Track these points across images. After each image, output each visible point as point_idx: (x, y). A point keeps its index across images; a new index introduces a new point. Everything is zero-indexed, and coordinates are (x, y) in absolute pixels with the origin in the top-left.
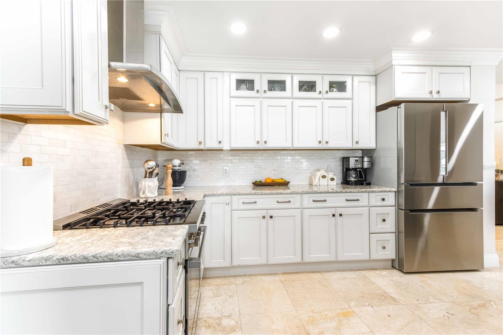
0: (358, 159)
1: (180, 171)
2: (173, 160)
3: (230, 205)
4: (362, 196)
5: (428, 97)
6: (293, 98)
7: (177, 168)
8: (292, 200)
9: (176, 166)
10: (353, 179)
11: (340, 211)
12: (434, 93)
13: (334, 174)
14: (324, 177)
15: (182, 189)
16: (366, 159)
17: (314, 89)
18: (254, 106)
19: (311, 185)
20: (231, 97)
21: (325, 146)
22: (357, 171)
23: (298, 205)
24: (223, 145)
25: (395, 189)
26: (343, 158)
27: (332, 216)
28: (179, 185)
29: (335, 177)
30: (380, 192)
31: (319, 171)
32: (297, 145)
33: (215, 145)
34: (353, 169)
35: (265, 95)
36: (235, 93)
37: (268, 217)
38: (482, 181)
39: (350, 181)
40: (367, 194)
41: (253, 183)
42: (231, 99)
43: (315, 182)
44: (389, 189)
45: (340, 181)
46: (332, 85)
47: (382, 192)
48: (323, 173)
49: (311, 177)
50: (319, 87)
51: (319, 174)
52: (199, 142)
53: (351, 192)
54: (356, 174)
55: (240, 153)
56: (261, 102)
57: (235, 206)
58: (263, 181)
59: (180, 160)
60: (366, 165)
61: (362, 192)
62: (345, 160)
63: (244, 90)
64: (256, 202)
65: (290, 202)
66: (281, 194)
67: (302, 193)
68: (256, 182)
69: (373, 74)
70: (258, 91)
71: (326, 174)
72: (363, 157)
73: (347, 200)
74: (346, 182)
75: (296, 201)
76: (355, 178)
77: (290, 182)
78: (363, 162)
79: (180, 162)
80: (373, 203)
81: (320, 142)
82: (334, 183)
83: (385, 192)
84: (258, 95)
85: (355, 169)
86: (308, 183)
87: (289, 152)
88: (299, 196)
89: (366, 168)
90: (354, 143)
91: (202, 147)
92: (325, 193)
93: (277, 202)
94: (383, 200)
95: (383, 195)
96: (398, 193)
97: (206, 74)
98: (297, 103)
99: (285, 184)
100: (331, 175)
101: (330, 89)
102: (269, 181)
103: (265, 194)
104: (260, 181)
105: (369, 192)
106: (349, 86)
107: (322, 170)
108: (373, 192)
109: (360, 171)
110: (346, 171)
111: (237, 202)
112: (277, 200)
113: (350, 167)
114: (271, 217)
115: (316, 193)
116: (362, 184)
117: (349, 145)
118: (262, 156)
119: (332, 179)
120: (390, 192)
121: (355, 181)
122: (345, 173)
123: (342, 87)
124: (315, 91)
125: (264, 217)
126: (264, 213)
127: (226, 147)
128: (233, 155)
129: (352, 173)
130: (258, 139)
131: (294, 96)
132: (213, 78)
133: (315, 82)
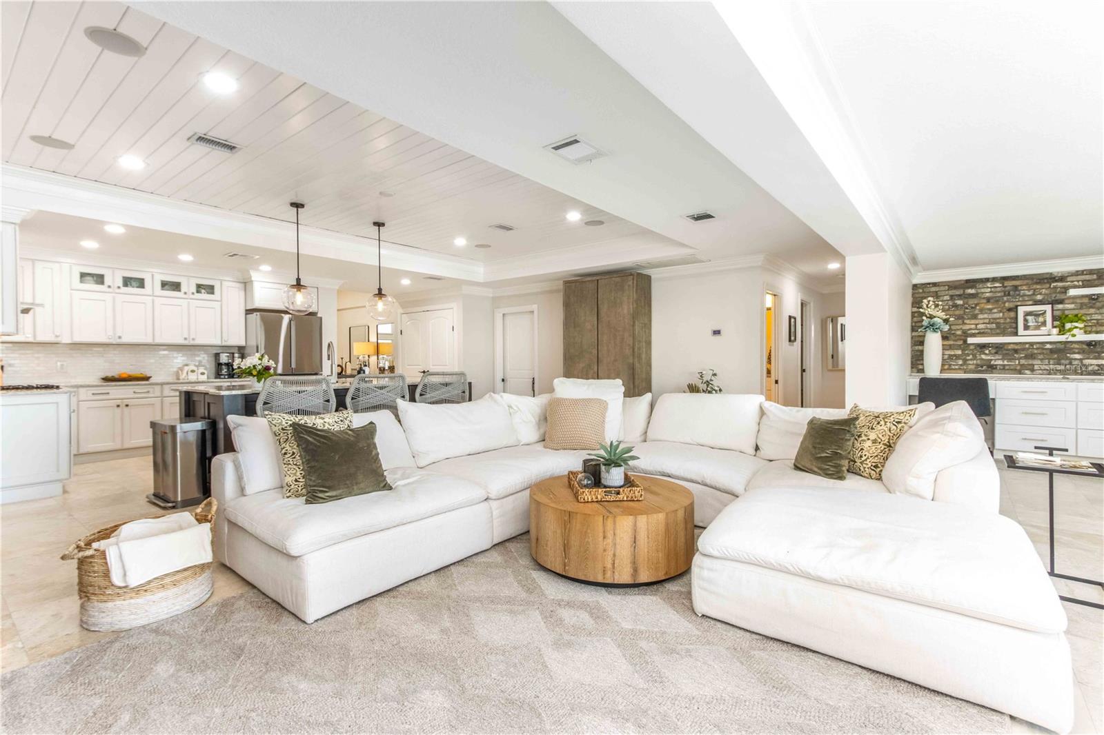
0: (228, 355)
6: (154, 296)
8: (151, 390)
13: (205, 369)
14: (193, 371)
16: (236, 354)
17: (178, 289)
18: (105, 300)
20: (72, 290)
21: (192, 343)
22: (228, 365)
23: (158, 394)
24: (62, 339)
26: (215, 354)
29: (206, 372)
31: (187, 366)
32: (159, 340)
33: (52, 339)
34: (224, 364)
35: (118, 291)
36: (78, 285)
37: (123, 406)
39: (222, 374)
41: (102, 378)
43: (181, 376)
45: (213, 376)
46: (199, 288)
48: (191, 368)
49: (178, 372)
50: (184, 288)
51: (188, 369)
54: (228, 369)
56: (114, 298)
57: (82, 397)
58: (116, 376)
62: (217, 355)
63: (89, 283)
65: (149, 391)
66: (142, 385)
67: (164, 384)
68: (106, 376)
69: (242, 281)
70: (108, 286)
71: (195, 369)
72: (233, 353)
75: (156, 390)
76: (226, 372)
77: (151, 377)
82: (205, 376)
84: (110, 290)
85: (226, 364)
88: (159, 387)
90: (224, 340)
93: (134, 392)
97: (37, 263)
98: (157, 300)
99: (147, 379)
100: (202, 370)
101: (197, 290)
102: (125, 376)
103: (120, 385)
104: (113, 377)
106: (217, 290)
107: (191, 365)
110: (218, 365)
111: (84, 394)
112: (134, 390)
113: (221, 362)
114: (127, 406)
117: (218, 342)
118: (114, 351)
119: (203, 374)
121: (227, 375)
122: (217, 368)
123: (210, 289)
124: (180, 291)
125: (118, 406)
126: (119, 402)
127: (66, 339)
128: (71, 349)
129: (224, 367)
130: (111, 333)
131: (156, 294)
132: (46, 268)
133: (180, 283)
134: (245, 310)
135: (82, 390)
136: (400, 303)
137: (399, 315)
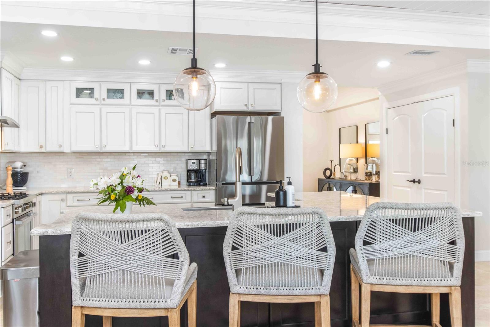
0: (195, 161)
1: (22, 172)
2: (15, 162)
3: (66, 201)
4: (185, 193)
5: (244, 109)
6: (131, 105)
7: (19, 170)
9: (18, 168)
12: (249, 105)
14: (166, 178)
15: (24, 189)
16: (203, 161)
18: (94, 112)
20: (71, 104)
22: (195, 172)
24: (64, 148)
28: (21, 185)
29: (177, 178)
30: (201, 190)
32: (135, 149)
33: (56, 149)
34: (193, 170)
35: (104, 102)
36: (75, 100)
40: (190, 192)
42: (71, 106)
44: (212, 188)
48: (165, 174)
51: (161, 175)
52: (40, 146)
55: (85, 155)
57: (70, 203)
59: (22, 162)
60: (203, 167)
63: (83, 98)
70: (97, 99)
71: (168, 175)
72: (200, 160)
76: (194, 179)
78: (201, 164)
79: (22, 164)
80: (195, 199)
81: (157, 146)
83: (205, 190)
84: (98, 102)
90: (190, 147)
91: (43, 150)
94: (204, 197)
95: (205, 193)
97: (47, 83)
98: (135, 110)
100: (173, 177)
105: (192, 190)
107: (165, 171)
109: (198, 173)
110: (189, 172)
111: (72, 199)
113: (191, 169)
117: (185, 149)
118: (107, 158)
119: (174, 180)
120: (210, 190)
121: (194, 182)
122: (188, 175)
124: (153, 99)
127: (66, 150)
128: (77, 158)
129: (193, 174)
130: (98, 143)
131: (133, 103)
132: (53, 87)
133: (153, 90)
134: (211, 114)
135: (70, 196)
136: (385, 96)
137: (384, 110)
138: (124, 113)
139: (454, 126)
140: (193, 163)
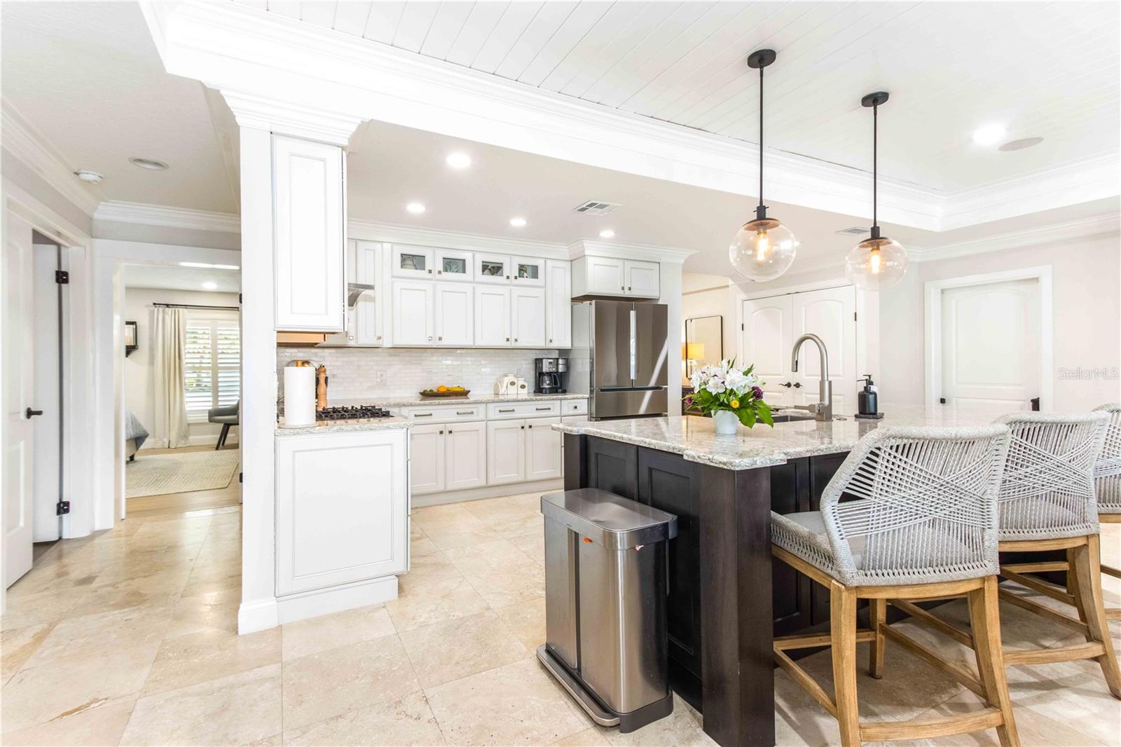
0: (552, 361)
4: (553, 404)
5: (619, 293)
6: (475, 283)
8: (474, 410)
10: (547, 387)
11: (530, 422)
12: (626, 289)
13: (525, 381)
14: (513, 384)
16: (561, 361)
17: (500, 272)
18: (425, 290)
19: (497, 394)
20: (393, 277)
21: (514, 345)
22: (551, 375)
23: (482, 416)
24: (383, 341)
25: (588, 396)
26: (536, 359)
27: (520, 428)
29: (526, 384)
31: (506, 376)
32: (480, 343)
33: (373, 342)
34: (547, 373)
35: (439, 277)
36: (399, 271)
37: (446, 432)
38: (667, 385)
39: (544, 388)
40: (559, 402)
41: (421, 393)
42: (394, 279)
43: (502, 391)
44: (581, 396)
45: (532, 390)
46: (522, 269)
47: (574, 399)
48: (511, 378)
49: (496, 384)
50: (506, 271)
51: (507, 380)
53: (541, 400)
54: (551, 380)
55: (401, 352)
56: (434, 286)
58: (435, 391)
60: (561, 368)
61: (553, 399)
62: (538, 362)
63: (411, 268)
64: (431, 415)
65: (472, 413)
66: (462, 403)
67: (487, 403)
68: (425, 391)
69: (569, 259)
70: (430, 271)
71: (515, 380)
72: (557, 359)
73: (537, 409)
74: (539, 390)
75: (480, 411)
76: (548, 385)
77: (469, 391)
78: (558, 364)
80: (565, 412)
81: (508, 340)
82: (525, 391)
83: (577, 399)
84: (430, 276)
85: (549, 374)
86: (493, 392)
87: (469, 351)
88: (484, 405)
89: (561, 373)
90: (548, 341)
92: (514, 401)
93: (458, 413)
94: (576, 408)
95: (574, 403)
96: (590, 399)
97: (360, 243)
98: (480, 289)
99: (464, 394)
100: (521, 382)
101: (519, 273)
102: (442, 390)
103: (443, 404)
104: (431, 391)
105: (561, 400)
106: (541, 272)
107: (510, 375)
108: (565, 399)
109: (555, 376)
110: (540, 375)
112: (457, 410)
113: (544, 371)
114: (450, 432)
115: (503, 401)
116: (557, 392)
117: (541, 344)
119: (523, 387)
120: (583, 398)
121: (549, 388)
122: (538, 379)
123: (534, 272)
124: (502, 275)
125: (441, 432)
126: (441, 427)
127: (387, 343)
128: (391, 356)
129: (546, 378)
130: (431, 334)
131: (477, 280)
132: (368, 250)
133: (502, 264)
134: (572, 299)
136: (740, 286)
137: (739, 303)
138: (465, 293)
139: (856, 320)
140: (550, 363)
